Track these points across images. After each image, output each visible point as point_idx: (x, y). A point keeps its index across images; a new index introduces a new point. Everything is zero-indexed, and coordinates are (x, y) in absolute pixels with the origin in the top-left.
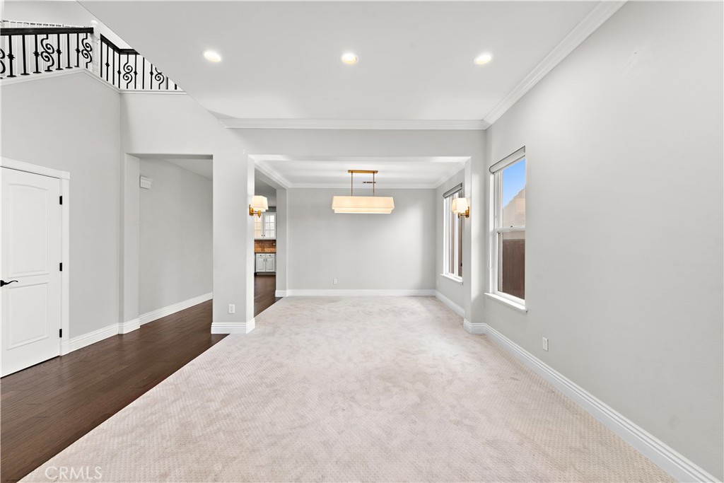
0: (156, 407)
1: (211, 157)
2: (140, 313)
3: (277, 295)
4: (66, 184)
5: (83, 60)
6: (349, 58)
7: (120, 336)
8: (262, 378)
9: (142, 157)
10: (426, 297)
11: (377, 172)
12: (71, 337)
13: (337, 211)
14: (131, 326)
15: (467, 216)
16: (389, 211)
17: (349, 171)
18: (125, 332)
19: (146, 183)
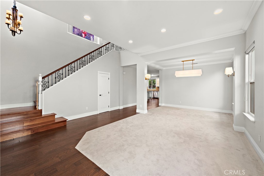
0: (119, 124)
1: (136, 65)
2: (123, 105)
3: (159, 105)
4: (109, 75)
5: (113, 48)
6: (163, 30)
7: (119, 109)
8: (141, 124)
9: (123, 67)
10: (226, 114)
11: (194, 60)
12: (110, 108)
13: (177, 76)
14: (121, 107)
15: (234, 75)
16: (200, 75)
17: (182, 61)
18: (120, 109)
19: (124, 73)
